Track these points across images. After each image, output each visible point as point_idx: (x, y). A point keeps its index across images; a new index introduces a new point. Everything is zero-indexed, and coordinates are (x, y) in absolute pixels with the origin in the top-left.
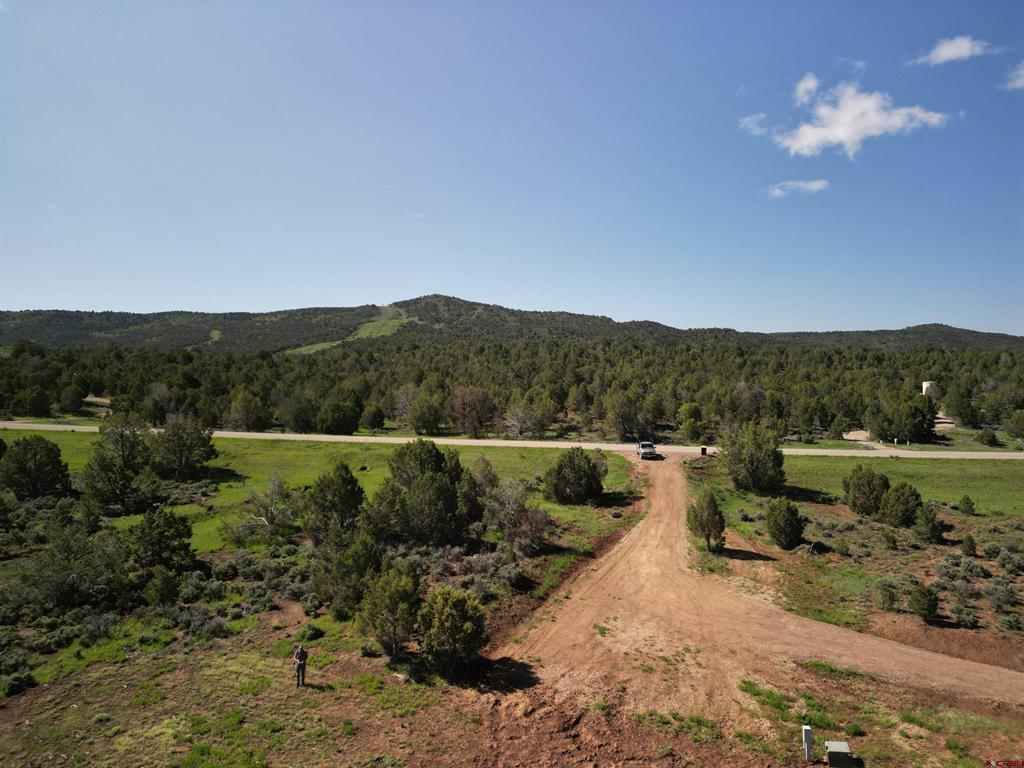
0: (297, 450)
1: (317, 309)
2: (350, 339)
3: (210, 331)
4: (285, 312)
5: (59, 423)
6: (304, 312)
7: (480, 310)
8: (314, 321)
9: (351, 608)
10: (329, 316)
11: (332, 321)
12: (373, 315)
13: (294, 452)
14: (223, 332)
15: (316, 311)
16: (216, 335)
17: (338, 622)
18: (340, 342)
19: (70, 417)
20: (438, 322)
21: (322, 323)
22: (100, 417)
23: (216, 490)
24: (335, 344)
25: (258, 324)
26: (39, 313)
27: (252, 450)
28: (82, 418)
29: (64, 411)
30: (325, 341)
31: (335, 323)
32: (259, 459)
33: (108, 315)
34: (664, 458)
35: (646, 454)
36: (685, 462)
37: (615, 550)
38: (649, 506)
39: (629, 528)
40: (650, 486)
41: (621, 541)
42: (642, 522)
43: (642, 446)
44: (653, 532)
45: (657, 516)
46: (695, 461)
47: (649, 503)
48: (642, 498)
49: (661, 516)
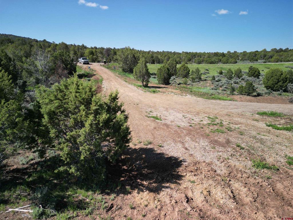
34: (92, 64)
35: (85, 62)
36: (101, 65)
37: (105, 90)
38: (101, 76)
39: (100, 84)
40: (95, 71)
41: (102, 87)
42: (104, 81)
43: (82, 59)
44: (113, 84)
45: (108, 79)
46: (103, 65)
47: (100, 75)
48: (95, 75)
49: (110, 79)
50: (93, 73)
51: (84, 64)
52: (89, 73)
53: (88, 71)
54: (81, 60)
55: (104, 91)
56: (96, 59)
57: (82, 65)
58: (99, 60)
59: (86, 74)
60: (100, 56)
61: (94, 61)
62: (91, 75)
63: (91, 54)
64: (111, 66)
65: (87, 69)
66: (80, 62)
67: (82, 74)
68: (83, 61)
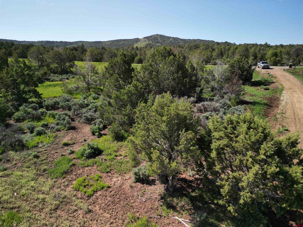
7: (171, 39)
9: (126, 131)
12: (138, 41)
15: (120, 40)
17: (115, 142)
20: (158, 43)
21: (122, 44)
25: (104, 45)
31: (126, 44)
34: (272, 69)
35: (265, 66)
36: (284, 70)
37: (283, 103)
38: (282, 85)
39: (278, 94)
40: (275, 78)
41: (281, 99)
42: (284, 92)
43: (262, 63)
44: (296, 96)
45: (290, 89)
46: (288, 70)
47: (280, 83)
48: (274, 82)
49: (293, 89)
50: (272, 80)
51: (262, 68)
52: (267, 80)
53: (266, 77)
54: (260, 64)
55: (282, 105)
56: (279, 61)
57: (260, 69)
58: (283, 62)
59: (263, 82)
60: (285, 58)
61: (275, 64)
62: (269, 83)
63: (273, 56)
64: (298, 71)
65: (265, 75)
66: (259, 67)
67: (259, 81)
68: (262, 65)
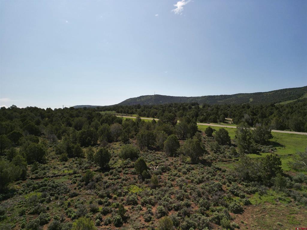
0: (302, 138)
1: (286, 89)
2: (301, 99)
3: (249, 99)
4: (274, 91)
5: (220, 125)
6: (281, 90)
8: (285, 93)
10: (291, 91)
11: (292, 93)
13: (301, 139)
14: (254, 99)
15: (286, 90)
16: (251, 100)
18: (297, 100)
19: (222, 123)
21: (289, 94)
22: (230, 124)
23: (276, 149)
24: (295, 100)
25: (265, 96)
26: (205, 96)
27: (284, 137)
28: (225, 124)
29: (220, 121)
30: (290, 100)
31: (294, 93)
32: (288, 140)
33: (221, 96)
